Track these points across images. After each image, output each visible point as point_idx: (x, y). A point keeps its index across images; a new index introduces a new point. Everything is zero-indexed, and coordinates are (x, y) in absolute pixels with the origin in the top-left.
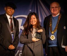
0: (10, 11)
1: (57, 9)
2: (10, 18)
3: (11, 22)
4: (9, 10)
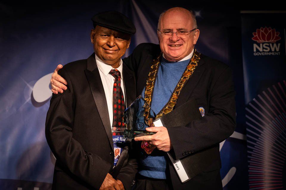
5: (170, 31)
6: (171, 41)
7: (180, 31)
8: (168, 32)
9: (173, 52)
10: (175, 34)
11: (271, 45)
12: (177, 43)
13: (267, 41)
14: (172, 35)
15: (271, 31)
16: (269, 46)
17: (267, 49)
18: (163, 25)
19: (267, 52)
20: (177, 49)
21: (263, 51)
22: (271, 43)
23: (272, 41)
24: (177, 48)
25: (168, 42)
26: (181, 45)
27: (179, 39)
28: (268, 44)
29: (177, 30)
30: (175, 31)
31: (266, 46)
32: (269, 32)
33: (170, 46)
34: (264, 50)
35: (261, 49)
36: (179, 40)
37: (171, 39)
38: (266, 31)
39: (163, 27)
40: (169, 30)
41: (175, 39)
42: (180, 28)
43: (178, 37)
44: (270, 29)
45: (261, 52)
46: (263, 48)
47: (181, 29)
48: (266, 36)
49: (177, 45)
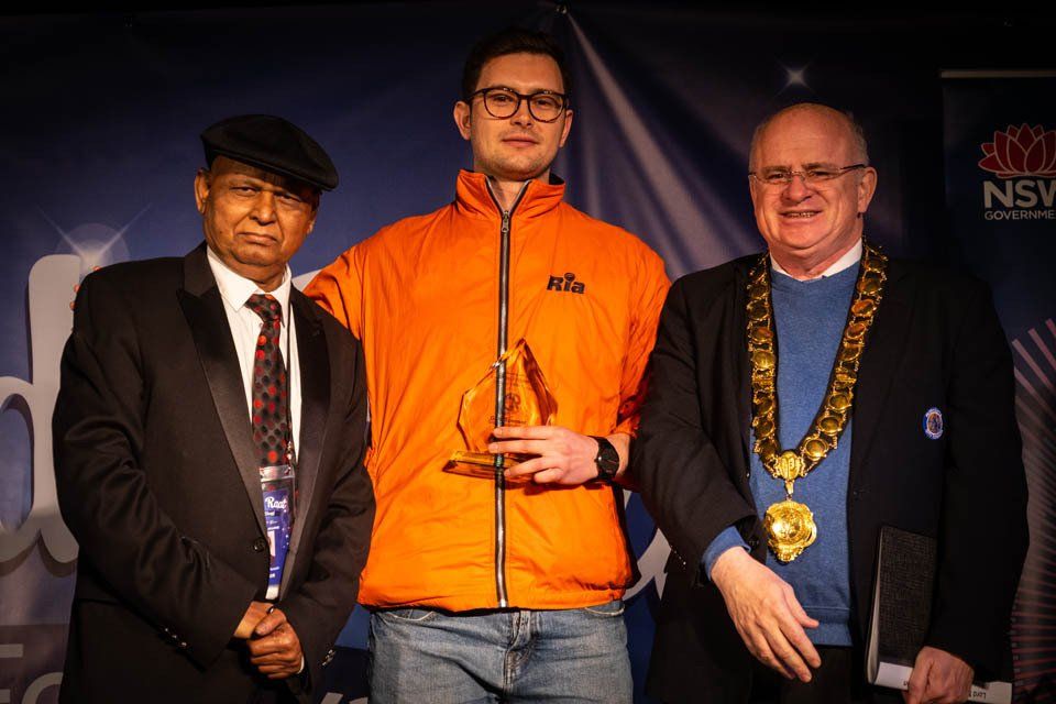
0: (251, 227)
1: (829, 188)
2: (252, 304)
3: (267, 345)
4: (237, 207)
5: (784, 172)
6: (786, 200)
7: (813, 170)
8: (778, 176)
9: (795, 230)
10: (797, 180)
11: (1041, 184)
12: (803, 207)
13: (1027, 173)
14: (789, 183)
15: (1041, 137)
16: (1036, 190)
17: (1027, 199)
18: (764, 155)
19: (1027, 209)
20: (806, 223)
21: (1016, 207)
22: (1040, 179)
23: (1046, 171)
24: (805, 220)
25: (778, 203)
26: (817, 212)
27: (809, 193)
28: (1032, 184)
29: (803, 166)
30: (798, 169)
31: (1025, 188)
32: (1036, 140)
33: (785, 214)
34: (1019, 202)
35: (1008, 201)
36: (810, 197)
37: (785, 194)
38: (1025, 139)
39: (764, 161)
40: (781, 169)
41: (797, 194)
42: (813, 161)
43: (807, 189)
44: (1038, 133)
45: (1008, 210)
46: (1016, 196)
47: (816, 166)
48: (1027, 154)
49: (807, 211)
